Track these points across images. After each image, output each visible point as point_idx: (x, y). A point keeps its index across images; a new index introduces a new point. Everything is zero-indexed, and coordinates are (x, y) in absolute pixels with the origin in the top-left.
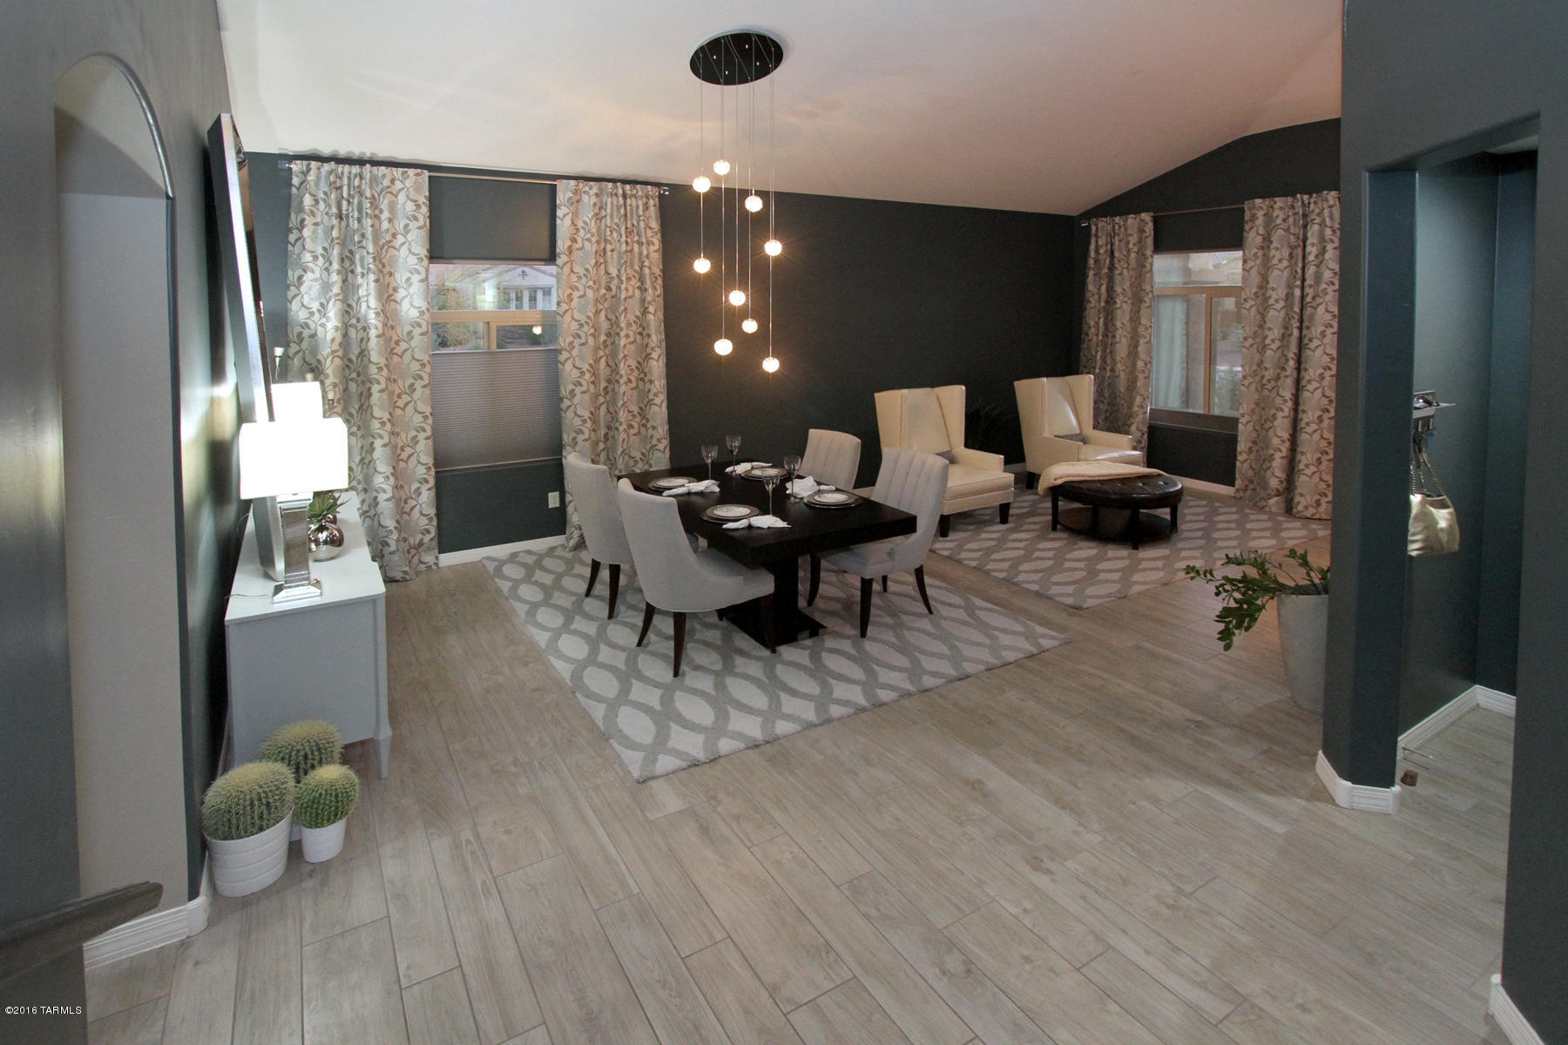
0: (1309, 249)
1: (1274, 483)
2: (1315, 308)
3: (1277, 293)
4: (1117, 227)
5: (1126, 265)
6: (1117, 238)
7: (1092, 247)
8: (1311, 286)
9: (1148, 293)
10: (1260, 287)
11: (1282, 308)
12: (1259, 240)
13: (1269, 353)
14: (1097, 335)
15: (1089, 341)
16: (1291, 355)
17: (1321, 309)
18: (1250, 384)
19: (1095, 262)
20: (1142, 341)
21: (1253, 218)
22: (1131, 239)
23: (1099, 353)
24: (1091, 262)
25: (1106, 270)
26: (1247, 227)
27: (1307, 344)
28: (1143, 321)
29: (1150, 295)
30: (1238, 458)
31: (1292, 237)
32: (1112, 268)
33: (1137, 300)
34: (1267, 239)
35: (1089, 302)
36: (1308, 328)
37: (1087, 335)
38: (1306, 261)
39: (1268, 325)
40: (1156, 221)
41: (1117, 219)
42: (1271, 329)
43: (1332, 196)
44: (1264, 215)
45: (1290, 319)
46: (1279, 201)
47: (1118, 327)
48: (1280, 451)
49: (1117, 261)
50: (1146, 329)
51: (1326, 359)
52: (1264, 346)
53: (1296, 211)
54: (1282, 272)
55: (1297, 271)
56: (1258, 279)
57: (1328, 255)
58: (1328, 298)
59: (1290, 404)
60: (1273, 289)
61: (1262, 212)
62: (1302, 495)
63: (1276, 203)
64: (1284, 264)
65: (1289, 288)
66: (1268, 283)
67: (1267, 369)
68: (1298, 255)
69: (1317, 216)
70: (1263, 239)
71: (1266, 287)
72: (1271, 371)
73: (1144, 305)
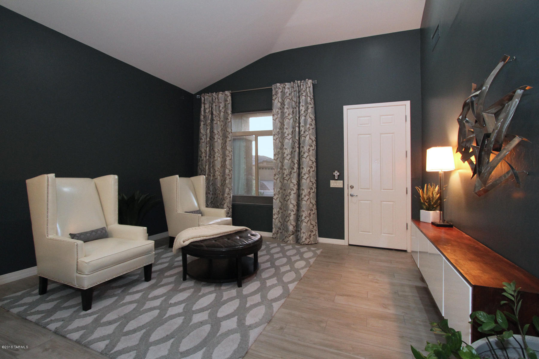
0: (301, 108)
1: (291, 228)
2: (305, 137)
3: (288, 131)
4: (214, 98)
5: (219, 119)
6: (214, 104)
7: (202, 109)
8: (303, 126)
9: (230, 133)
10: (280, 129)
11: (290, 138)
12: (279, 104)
13: (286, 161)
14: (206, 157)
15: (202, 160)
16: (296, 161)
17: (308, 138)
18: (277, 178)
19: (204, 117)
20: (228, 159)
21: (277, 93)
22: (221, 105)
23: (207, 166)
24: (202, 117)
25: (209, 121)
26: (274, 98)
27: (303, 155)
28: (228, 148)
29: (231, 134)
30: (274, 217)
31: (293, 102)
32: (212, 120)
33: (225, 137)
34: (283, 104)
35: (202, 139)
36: (303, 147)
37: (201, 157)
38: (300, 114)
39: (285, 147)
40: (232, 95)
41: (214, 94)
42: (286, 149)
43: (310, 82)
44: (281, 92)
45: (294, 143)
46: (288, 85)
47: (216, 151)
48: (293, 211)
49: (214, 117)
50: (230, 152)
51: (310, 163)
52: (283, 158)
53: (295, 89)
54: (290, 120)
55: (296, 119)
56: (279, 124)
57: (309, 111)
58: (310, 132)
59: (296, 186)
60: (287, 129)
61: (280, 91)
62: (304, 233)
63: (286, 85)
64: (291, 116)
65: (293, 128)
66: (284, 125)
67: (285, 169)
68: (296, 111)
69: (304, 91)
70: (281, 104)
71: (283, 128)
72: (287, 170)
73: (228, 139)
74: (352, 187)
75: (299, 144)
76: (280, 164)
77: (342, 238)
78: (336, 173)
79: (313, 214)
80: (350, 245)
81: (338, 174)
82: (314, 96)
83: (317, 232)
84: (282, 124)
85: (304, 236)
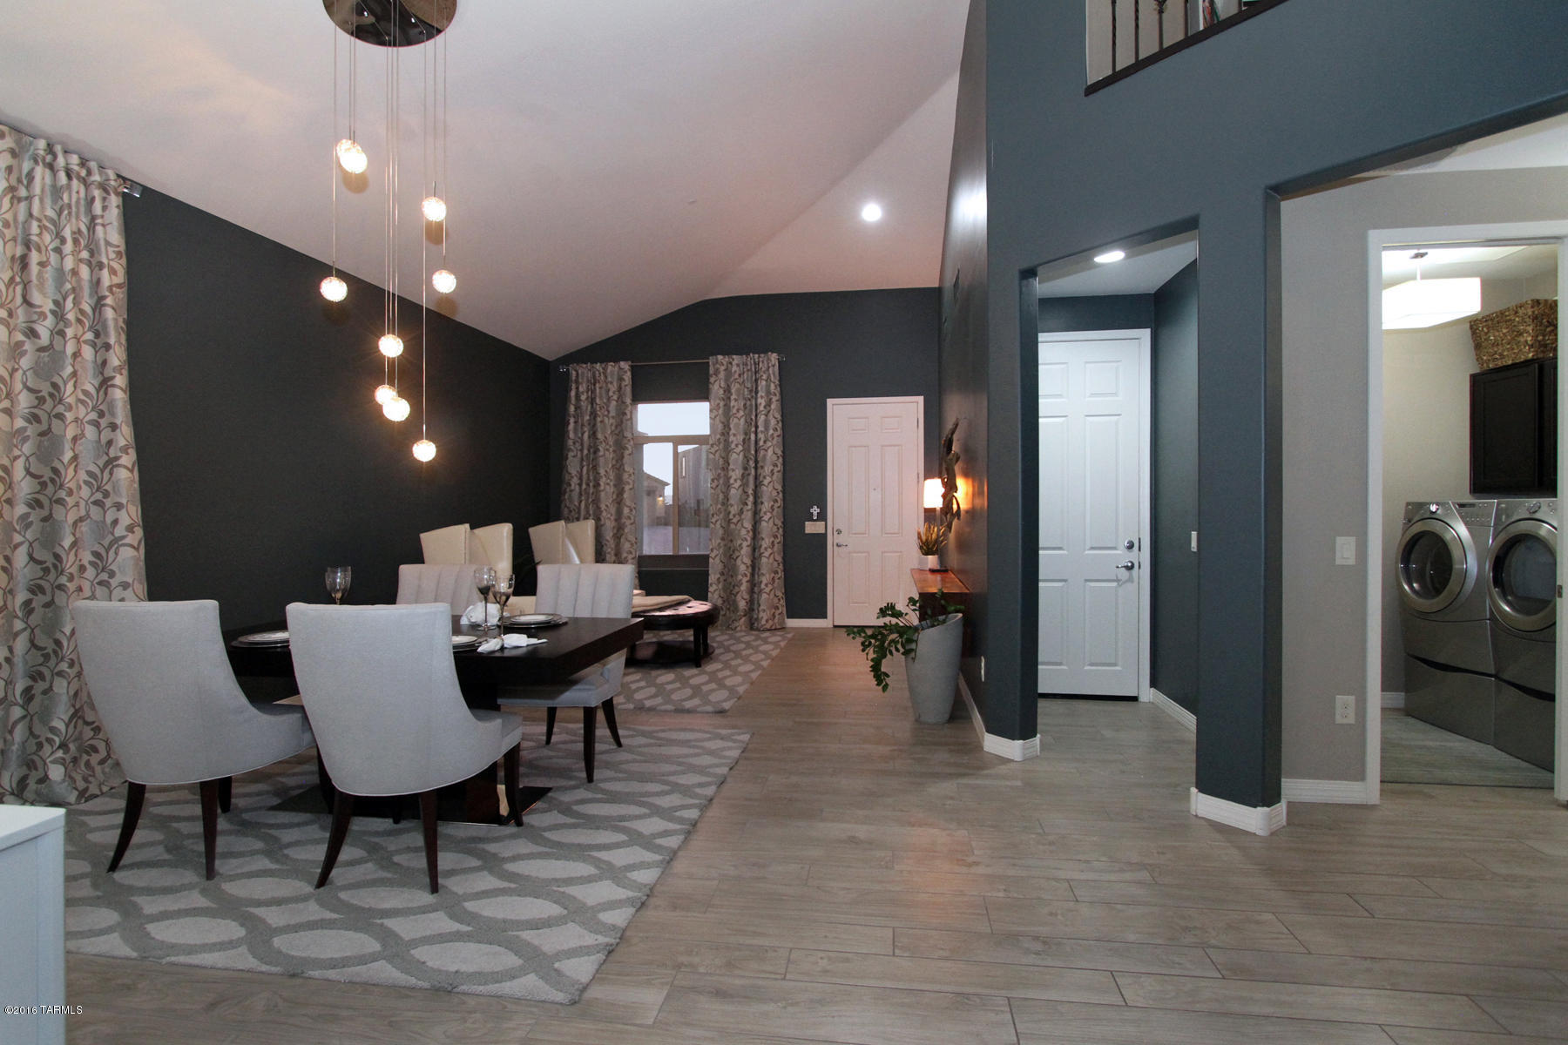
0: (759, 400)
1: (742, 604)
2: (766, 451)
3: (736, 439)
4: (597, 375)
5: (606, 413)
6: (597, 385)
7: (573, 393)
8: (762, 432)
9: (629, 440)
10: (723, 434)
11: (741, 452)
12: (721, 391)
13: (733, 491)
14: (580, 485)
16: (750, 492)
17: (770, 452)
18: (716, 521)
19: (576, 409)
20: (627, 488)
21: (717, 372)
22: (611, 386)
23: (583, 502)
24: (572, 409)
25: (588, 418)
26: (712, 380)
27: (762, 481)
28: (627, 468)
29: (632, 443)
30: (710, 590)
31: (746, 390)
32: (594, 415)
33: (620, 448)
34: (728, 390)
35: (571, 450)
36: (762, 467)
37: (569, 485)
38: (758, 411)
39: (731, 467)
40: (633, 368)
41: (598, 366)
42: (733, 470)
43: (774, 357)
44: (725, 370)
45: (748, 461)
46: (736, 359)
47: (602, 474)
48: (746, 575)
49: (598, 409)
50: (630, 475)
51: (775, 493)
52: (728, 486)
53: (749, 367)
54: (739, 420)
55: (751, 419)
56: (720, 426)
57: (773, 407)
58: (775, 442)
59: (751, 533)
60: (734, 435)
61: (723, 368)
62: (764, 611)
63: (733, 360)
64: (741, 413)
65: (746, 434)
66: (730, 429)
67: (732, 505)
68: (751, 405)
69: (764, 373)
70: (725, 391)
71: (728, 433)
72: (736, 507)
73: (627, 452)
74: (839, 532)
75: (756, 462)
76: (721, 496)
77: (824, 616)
78: (815, 510)
79: (779, 579)
80: (835, 627)
81: (818, 510)
82: (780, 381)
83: (785, 609)
84: (727, 426)
85: (764, 616)
